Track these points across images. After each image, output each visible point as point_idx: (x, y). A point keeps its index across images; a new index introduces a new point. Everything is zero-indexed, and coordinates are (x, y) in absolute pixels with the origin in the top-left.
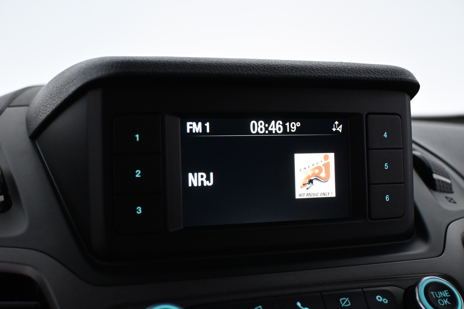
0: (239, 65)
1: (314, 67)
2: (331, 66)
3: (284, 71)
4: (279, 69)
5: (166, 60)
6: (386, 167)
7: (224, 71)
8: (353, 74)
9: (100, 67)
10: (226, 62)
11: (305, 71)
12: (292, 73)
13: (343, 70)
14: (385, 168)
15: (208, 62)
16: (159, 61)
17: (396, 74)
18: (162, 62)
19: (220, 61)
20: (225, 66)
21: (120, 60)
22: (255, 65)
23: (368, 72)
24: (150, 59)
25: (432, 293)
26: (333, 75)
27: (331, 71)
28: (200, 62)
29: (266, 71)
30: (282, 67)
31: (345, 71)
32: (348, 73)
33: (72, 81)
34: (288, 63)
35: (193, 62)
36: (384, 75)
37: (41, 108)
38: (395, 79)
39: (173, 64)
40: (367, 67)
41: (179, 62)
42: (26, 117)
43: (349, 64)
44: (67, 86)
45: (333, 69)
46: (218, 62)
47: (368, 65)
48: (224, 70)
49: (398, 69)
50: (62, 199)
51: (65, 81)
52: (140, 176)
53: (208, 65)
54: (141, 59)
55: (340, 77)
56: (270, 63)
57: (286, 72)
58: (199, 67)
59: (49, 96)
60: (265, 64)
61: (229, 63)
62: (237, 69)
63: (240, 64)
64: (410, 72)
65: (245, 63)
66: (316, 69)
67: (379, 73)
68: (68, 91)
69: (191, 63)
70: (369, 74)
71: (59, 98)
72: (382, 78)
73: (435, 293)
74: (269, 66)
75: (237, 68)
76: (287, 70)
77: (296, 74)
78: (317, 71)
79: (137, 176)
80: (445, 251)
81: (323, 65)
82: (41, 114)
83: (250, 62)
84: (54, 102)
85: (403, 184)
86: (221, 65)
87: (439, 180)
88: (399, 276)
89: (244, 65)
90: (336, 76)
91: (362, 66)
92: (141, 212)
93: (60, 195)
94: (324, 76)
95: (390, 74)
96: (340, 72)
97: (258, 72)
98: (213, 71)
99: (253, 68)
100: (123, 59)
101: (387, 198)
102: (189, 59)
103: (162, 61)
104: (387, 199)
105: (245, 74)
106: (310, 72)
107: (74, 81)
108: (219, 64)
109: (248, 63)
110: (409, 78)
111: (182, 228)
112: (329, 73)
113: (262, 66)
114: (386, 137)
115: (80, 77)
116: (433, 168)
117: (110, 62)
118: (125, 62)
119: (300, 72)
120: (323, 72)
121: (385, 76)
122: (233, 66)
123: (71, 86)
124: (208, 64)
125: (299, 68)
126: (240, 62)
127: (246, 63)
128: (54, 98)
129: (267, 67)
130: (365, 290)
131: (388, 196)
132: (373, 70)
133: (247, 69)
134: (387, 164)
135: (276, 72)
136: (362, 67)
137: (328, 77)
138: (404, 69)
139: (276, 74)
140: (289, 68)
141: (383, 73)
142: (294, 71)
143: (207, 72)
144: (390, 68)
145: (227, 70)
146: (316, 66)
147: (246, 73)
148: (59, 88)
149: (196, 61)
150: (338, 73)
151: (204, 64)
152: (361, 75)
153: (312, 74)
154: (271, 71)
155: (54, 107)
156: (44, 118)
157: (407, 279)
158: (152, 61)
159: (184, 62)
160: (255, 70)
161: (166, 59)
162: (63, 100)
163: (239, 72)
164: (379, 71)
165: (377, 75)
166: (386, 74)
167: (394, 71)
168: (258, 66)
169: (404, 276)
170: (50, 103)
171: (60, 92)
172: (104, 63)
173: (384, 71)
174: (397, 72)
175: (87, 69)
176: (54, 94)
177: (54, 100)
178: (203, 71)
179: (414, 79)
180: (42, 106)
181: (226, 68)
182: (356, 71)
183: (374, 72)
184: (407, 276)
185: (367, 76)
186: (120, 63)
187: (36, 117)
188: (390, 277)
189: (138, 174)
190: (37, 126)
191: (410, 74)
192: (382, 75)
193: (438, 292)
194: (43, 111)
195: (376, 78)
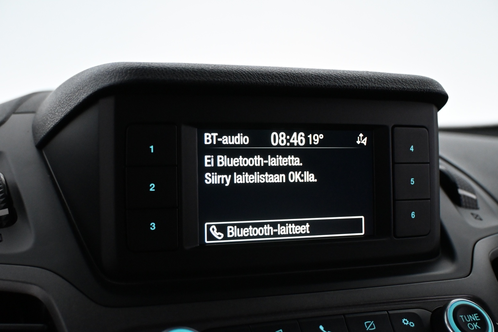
1: (339, 76)
2: (356, 75)
3: (308, 80)
4: (302, 78)
5: (184, 66)
6: (412, 182)
7: (245, 79)
8: (380, 84)
9: (112, 74)
10: (247, 70)
11: (329, 80)
12: (316, 82)
13: (369, 80)
15: (227, 70)
16: (176, 68)
17: (424, 85)
20: (246, 74)
21: (135, 66)
22: (277, 73)
23: (395, 83)
25: (462, 316)
26: (359, 85)
27: (356, 80)
28: (219, 70)
29: (289, 80)
30: (306, 76)
31: (372, 81)
32: (375, 83)
33: (83, 88)
34: (312, 72)
35: (212, 70)
36: (412, 85)
37: (49, 116)
38: (423, 89)
39: (190, 71)
40: (394, 76)
41: (197, 69)
42: (33, 125)
43: (375, 73)
44: (78, 93)
45: (359, 78)
49: (426, 79)
50: (70, 212)
51: (74, 88)
52: (154, 190)
54: (156, 65)
55: (366, 87)
56: (293, 71)
59: (57, 103)
61: (250, 71)
62: (258, 77)
64: (438, 83)
65: (267, 71)
66: (341, 79)
67: (407, 83)
68: (78, 99)
69: (209, 70)
71: (69, 105)
72: (410, 89)
73: (465, 316)
76: (311, 79)
77: (321, 83)
78: (342, 80)
79: (151, 190)
80: (472, 271)
81: (348, 74)
82: (48, 122)
84: (63, 110)
85: (430, 200)
87: (464, 196)
88: (426, 298)
90: (362, 86)
91: (389, 75)
92: (154, 228)
93: (69, 209)
94: (350, 86)
95: (418, 85)
96: (366, 81)
97: (280, 81)
98: (233, 79)
99: (275, 76)
101: (413, 215)
104: (413, 216)
105: (266, 82)
106: (335, 81)
110: (438, 89)
111: (199, 245)
112: (355, 82)
114: (412, 151)
115: (92, 83)
116: (458, 183)
117: (124, 68)
118: (140, 68)
119: (325, 81)
120: (349, 81)
123: (81, 93)
124: (228, 72)
125: (323, 77)
128: (63, 105)
129: (289, 76)
130: (390, 312)
131: (414, 213)
132: (400, 80)
133: (269, 77)
134: (413, 179)
135: (300, 81)
136: (389, 77)
137: (354, 87)
138: (432, 80)
139: (299, 84)
140: (312, 77)
141: (411, 83)
142: (318, 80)
143: (227, 80)
145: (248, 78)
146: (341, 75)
148: (69, 95)
150: (364, 83)
151: (224, 72)
152: (388, 86)
153: (337, 83)
154: (294, 80)
155: (63, 116)
156: (52, 126)
157: (435, 301)
159: (202, 69)
160: (277, 79)
162: (73, 107)
163: (261, 80)
164: (407, 81)
165: (405, 85)
166: (414, 85)
167: (422, 81)
168: (280, 74)
169: (431, 298)
170: (59, 110)
171: (70, 99)
172: (117, 70)
173: (412, 81)
174: (426, 82)
175: (99, 75)
176: (63, 101)
177: (62, 108)
178: (222, 79)
179: (443, 91)
180: (50, 113)
181: (247, 76)
182: (383, 81)
183: (402, 82)
184: (434, 297)
185: (395, 87)
186: (133, 69)
187: (43, 125)
188: (417, 299)
189: (152, 187)
190: (44, 134)
191: (438, 85)
192: (410, 85)
193: (468, 316)
194: (51, 119)
195: (404, 89)
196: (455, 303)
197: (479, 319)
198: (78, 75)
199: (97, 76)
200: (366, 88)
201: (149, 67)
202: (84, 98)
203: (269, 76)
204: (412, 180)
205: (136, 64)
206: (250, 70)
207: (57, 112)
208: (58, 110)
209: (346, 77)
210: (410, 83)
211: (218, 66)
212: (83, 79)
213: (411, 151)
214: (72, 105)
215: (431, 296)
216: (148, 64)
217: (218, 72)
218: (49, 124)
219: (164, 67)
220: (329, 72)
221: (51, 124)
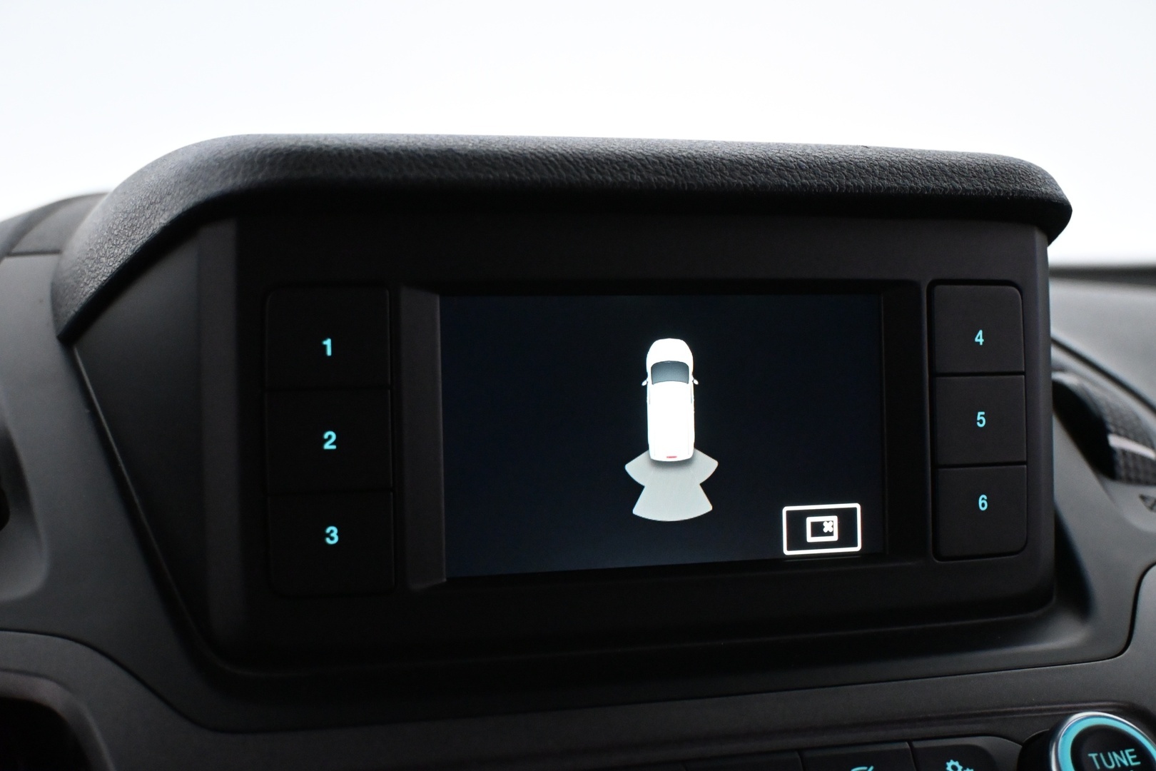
0: (594, 159)
1: (791, 162)
2: (836, 159)
3: (712, 173)
4: (698, 168)
5: (404, 144)
6: (981, 422)
7: (553, 174)
8: (895, 180)
9: (229, 165)
10: (559, 151)
11: (767, 173)
12: (733, 178)
13: (867, 171)
14: (978, 424)
15: (512, 151)
16: (385, 149)
17: (1009, 179)
18: (392, 151)
19: (545, 147)
20: (557, 160)
21: (283, 146)
22: (635, 158)
23: (934, 175)
24: (360, 143)
25: (1094, 756)
26: (840, 184)
27: (835, 172)
28: (490, 151)
29: (664, 173)
30: (708, 163)
31: (873, 172)
32: (882, 178)
33: (161, 199)
34: (724, 152)
35: (473, 152)
36: (975, 181)
37: (87, 265)
38: (1005, 191)
39: (419, 156)
40: (931, 159)
41: (436, 151)
42: (53, 284)
43: (885, 151)
44: (149, 211)
45: (841, 166)
46: (539, 150)
47: (934, 155)
48: (555, 172)
49: (1014, 165)
50: (137, 501)
51: (143, 197)
52: (334, 447)
53: (511, 157)
54: (337, 142)
55: (859, 187)
56: (675, 151)
57: (716, 176)
58: (490, 163)
59: (105, 234)
60: (662, 155)
61: (568, 152)
62: (587, 167)
63: (595, 155)
64: (1045, 173)
65: (610, 153)
66: (796, 168)
67: (963, 176)
68: (150, 225)
69: (466, 152)
70: (936, 179)
71: (130, 241)
72: (970, 190)
73: (1102, 755)
74: (672, 159)
75: (588, 165)
76: (720, 171)
77: (744, 180)
78: (798, 172)
79: (327, 446)
80: (1132, 643)
81: (815, 156)
82: (85, 280)
83: (623, 150)
84: (116, 251)
85: (1025, 466)
86: (547, 158)
87: (1124, 452)
88: (1009, 709)
89: (608, 157)
90: (848, 186)
91: (919, 157)
92: (336, 539)
93: (134, 493)
94: (818, 185)
95: (992, 181)
96: (860, 173)
97: (642, 176)
98: (524, 174)
99: (631, 166)
100: (292, 143)
101: (983, 503)
102: (462, 143)
103: (392, 147)
104: (983, 505)
105: (607, 181)
106: (779, 175)
107: (164, 200)
108: (540, 155)
109: (617, 152)
110: (1043, 190)
111: (445, 580)
112: (830, 177)
113: (654, 160)
114: (981, 344)
115: (180, 189)
116: (1109, 419)
117: (256, 152)
118: (295, 152)
119: (754, 176)
120: (815, 174)
121: (979, 183)
122: (578, 162)
123: (157, 212)
124: (513, 155)
125: (751, 165)
126: (596, 149)
127: (612, 152)
128: (117, 240)
129: (666, 163)
130: (917, 745)
131: (985, 497)
132: (947, 169)
133: (614, 168)
134: (983, 413)
135: (691, 176)
136: (919, 162)
137: (828, 189)
138: (1030, 165)
139: (690, 182)
140: (724, 164)
141: (975, 177)
142: (738, 174)
143: (508, 176)
144: (992, 164)
145: (561, 170)
146: (797, 159)
147: (610, 179)
148: (130, 216)
149: (480, 147)
150: (855, 177)
151: (502, 156)
152: (916, 184)
153: (785, 179)
154: (678, 173)
155: (117, 265)
156: (94, 290)
157: (1031, 717)
158: (367, 149)
159: (450, 150)
160: (633, 171)
161: (404, 142)
162: (139, 246)
163: (594, 176)
164: (963, 171)
165: (958, 183)
166: (981, 180)
167: (1003, 171)
168: (643, 160)
169: (1022, 708)
170: (108, 253)
171: (133, 226)
172: (241, 155)
173: (976, 171)
174: (1011, 173)
175: (199, 168)
176: (116, 229)
177: (116, 245)
178: (498, 175)
179: (1057, 193)
180: (88, 258)
181: (559, 166)
182: (903, 172)
183: (950, 174)
184: (1030, 708)
185: (932, 185)
186: (281, 154)
187: (73, 286)
188: (985, 711)
189: (330, 440)
190: (77, 309)
191: (1044, 179)
192: (971, 181)
193: (1109, 754)
194: (90, 273)
195: (955, 189)
196: (1078, 722)
197: (1138, 763)
198: (153, 165)
199: (193, 171)
200: (859, 190)
201: (318, 149)
202: (163, 225)
203: (616, 166)
204: (980, 415)
205: (286, 141)
206: (568, 150)
207: (105, 255)
208: (106, 252)
209: (807, 163)
210: (971, 175)
211: (489, 141)
212: (163, 176)
213: (979, 343)
214: (138, 241)
215: (1022, 706)
216: (316, 140)
217: (487, 156)
218: (86, 284)
219: (355, 146)
220: (765, 152)
221: (90, 285)
